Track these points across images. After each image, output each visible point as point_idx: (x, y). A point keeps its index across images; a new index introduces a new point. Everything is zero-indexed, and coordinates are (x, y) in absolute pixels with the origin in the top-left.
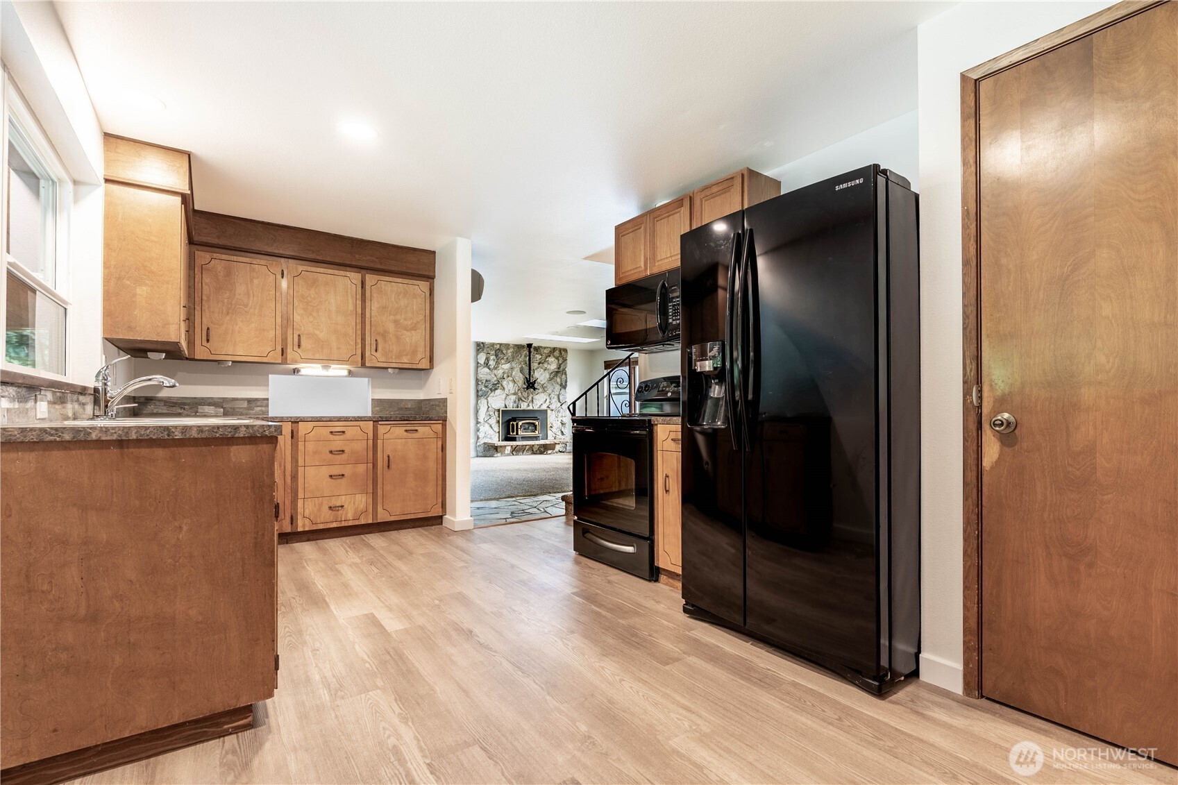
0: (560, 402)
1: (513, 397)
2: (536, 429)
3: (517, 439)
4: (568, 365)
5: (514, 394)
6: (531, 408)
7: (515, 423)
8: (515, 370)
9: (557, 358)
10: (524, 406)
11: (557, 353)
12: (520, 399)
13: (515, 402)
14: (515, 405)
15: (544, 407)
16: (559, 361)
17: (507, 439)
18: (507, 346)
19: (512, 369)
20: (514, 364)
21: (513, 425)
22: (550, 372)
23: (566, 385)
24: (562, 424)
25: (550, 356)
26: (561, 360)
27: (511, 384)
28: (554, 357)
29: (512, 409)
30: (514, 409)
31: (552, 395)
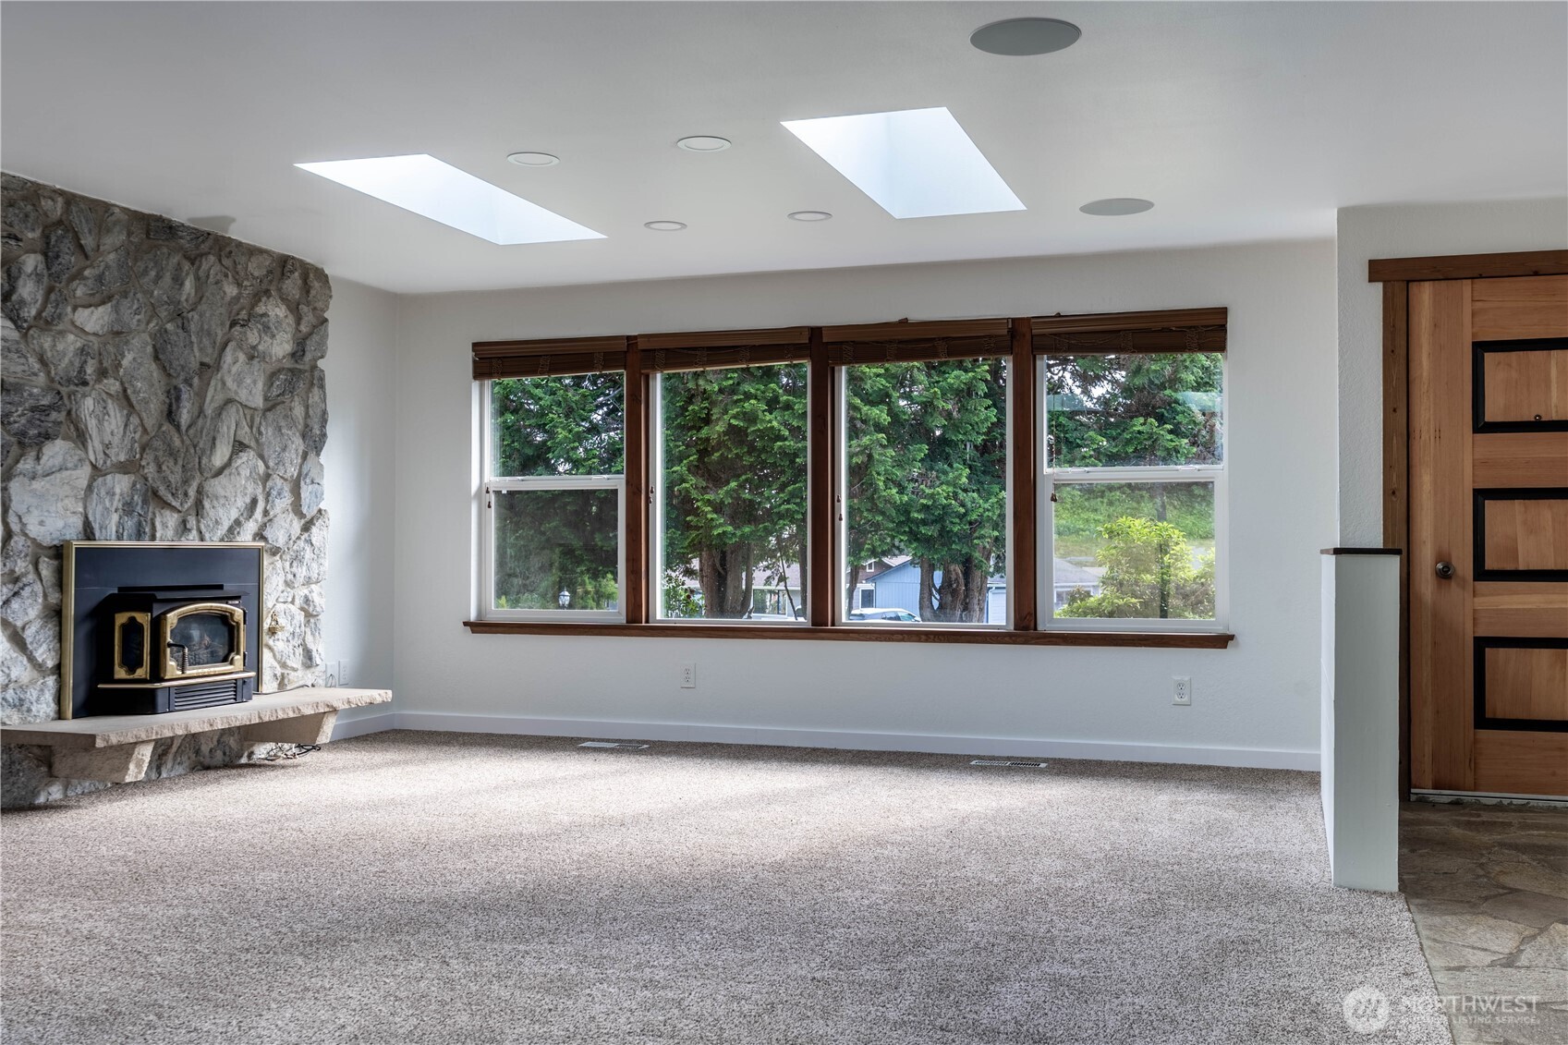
0: (301, 515)
1: (121, 484)
2: (232, 646)
3: (161, 699)
4: (331, 342)
5: (123, 468)
6: (191, 541)
7: (144, 619)
8: (136, 342)
9: (294, 309)
10: (166, 533)
11: (292, 285)
12: (153, 497)
13: (128, 509)
14: (130, 524)
15: (245, 538)
16: (298, 320)
17: (97, 702)
18: (100, 211)
19: (118, 334)
20: (127, 308)
21: (132, 629)
22: (270, 369)
23: (324, 435)
24: (308, 615)
25: (267, 293)
26: (309, 318)
27: (115, 419)
28: (284, 300)
29: (114, 543)
30: (126, 543)
31: (277, 482)
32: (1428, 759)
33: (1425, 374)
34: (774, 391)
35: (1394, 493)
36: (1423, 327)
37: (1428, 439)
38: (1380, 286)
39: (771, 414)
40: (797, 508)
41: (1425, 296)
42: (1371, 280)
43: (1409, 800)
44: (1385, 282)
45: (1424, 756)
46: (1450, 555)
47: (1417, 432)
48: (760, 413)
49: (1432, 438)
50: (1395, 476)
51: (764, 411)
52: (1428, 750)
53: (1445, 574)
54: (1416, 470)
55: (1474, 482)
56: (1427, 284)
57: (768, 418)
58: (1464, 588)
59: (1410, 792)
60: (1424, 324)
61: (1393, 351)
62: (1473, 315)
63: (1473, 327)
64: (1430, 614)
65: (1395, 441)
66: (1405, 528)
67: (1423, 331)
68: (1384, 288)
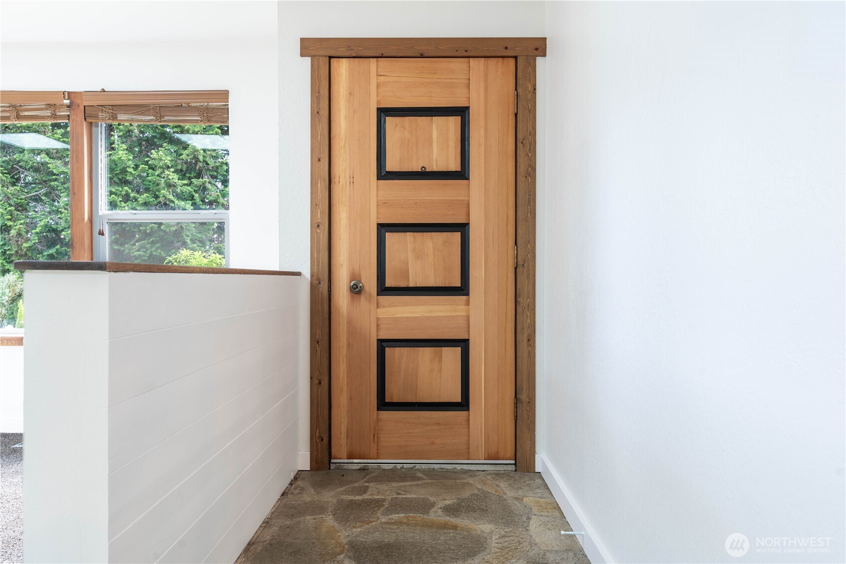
32: (343, 436)
33: (343, 132)
34: (127, 191)
35: (318, 226)
36: (342, 94)
37: (345, 183)
38: (309, 59)
39: (125, 203)
40: (144, 254)
41: (342, 69)
42: (302, 55)
43: (330, 469)
44: (312, 56)
45: (341, 433)
46: (360, 275)
47: (337, 178)
48: (118, 203)
49: (348, 183)
50: (319, 212)
51: (120, 201)
52: (344, 429)
53: (356, 290)
54: (335, 209)
55: (378, 218)
56: (344, 61)
57: (122, 205)
58: (370, 301)
59: (330, 462)
60: (342, 92)
61: (318, 112)
62: (378, 86)
63: (377, 96)
64: (345, 322)
65: (319, 185)
66: (327, 254)
67: (341, 97)
68: (312, 61)
